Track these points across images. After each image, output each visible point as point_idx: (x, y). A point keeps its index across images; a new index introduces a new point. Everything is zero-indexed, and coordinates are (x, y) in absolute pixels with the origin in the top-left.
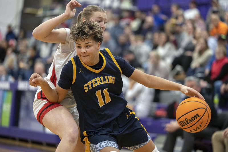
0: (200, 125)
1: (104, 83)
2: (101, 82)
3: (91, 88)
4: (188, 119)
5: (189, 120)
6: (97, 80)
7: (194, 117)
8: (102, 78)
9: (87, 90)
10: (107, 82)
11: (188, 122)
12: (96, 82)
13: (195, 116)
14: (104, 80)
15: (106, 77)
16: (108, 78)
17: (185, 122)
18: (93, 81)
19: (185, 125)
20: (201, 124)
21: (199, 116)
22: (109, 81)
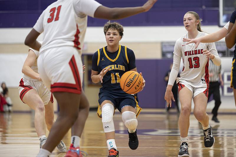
1: (116, 69)
2: (115, 68)
6: (112, 67)
8: (116, 65)
10: (119, 69)
11: (132, 80)
12: (111, 68)
14: (117, 67)
15: (119, 65)
16: (120, 66)
17: (130, 82)
18: (109, 66)
19: (131, 83)
22: (120, 68)
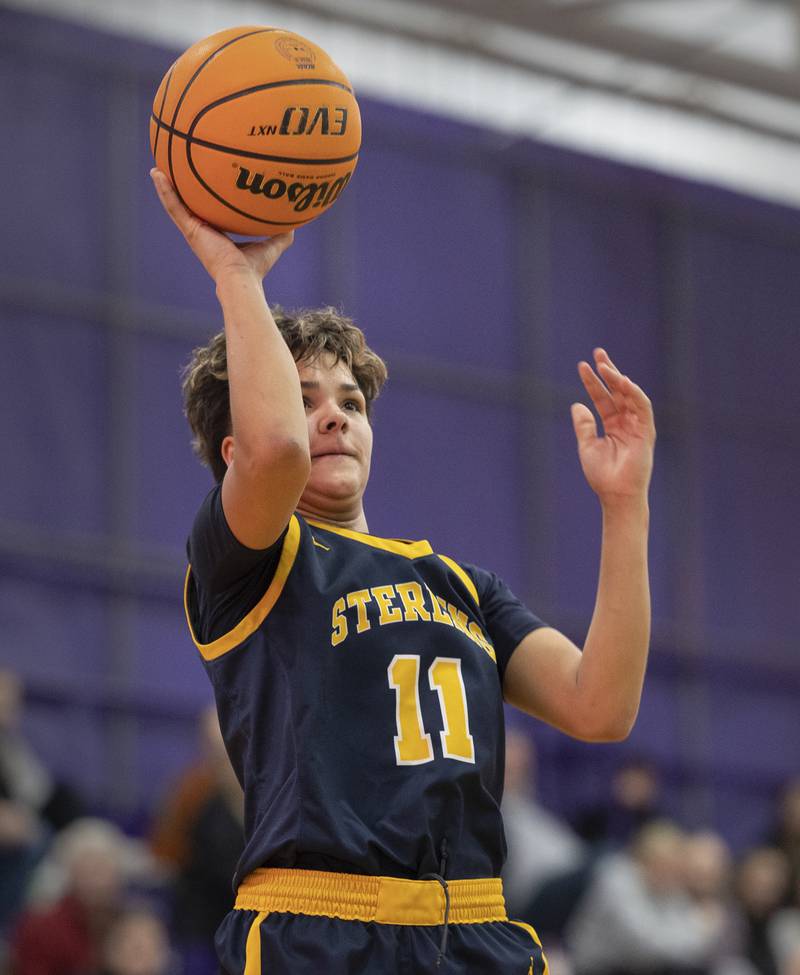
0: (284, 131)
3: (363, 626)
4: (293, 204)
5: (292, 197)
6: (405, 596)
7: (267, 191)
9: (344, 633)
11: (308, 191)
13: (255, 189)
18: (383, 594)
20: (272, 130)
21: (245, 173)
